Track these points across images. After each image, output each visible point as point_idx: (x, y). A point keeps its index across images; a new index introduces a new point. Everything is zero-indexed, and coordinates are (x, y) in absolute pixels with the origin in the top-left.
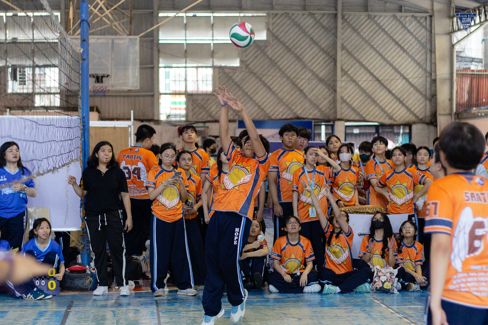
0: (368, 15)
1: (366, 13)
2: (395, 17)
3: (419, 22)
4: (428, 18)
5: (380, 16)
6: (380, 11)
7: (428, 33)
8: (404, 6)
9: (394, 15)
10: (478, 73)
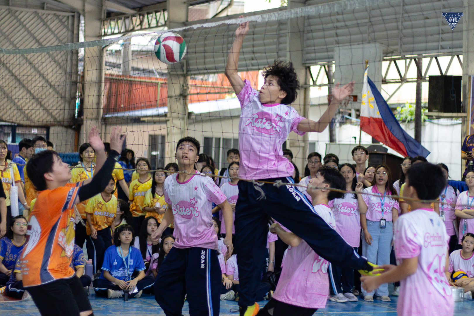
0: (9, 9)
1: (7, 7)
2: (36, 13)
3: (61, 21)
4: (70, 18)
5: (22, 12)
6: (20, 6)
7: (70, 34)
8: (47, 4)
9: (36, 12)
10: (117, 78)
